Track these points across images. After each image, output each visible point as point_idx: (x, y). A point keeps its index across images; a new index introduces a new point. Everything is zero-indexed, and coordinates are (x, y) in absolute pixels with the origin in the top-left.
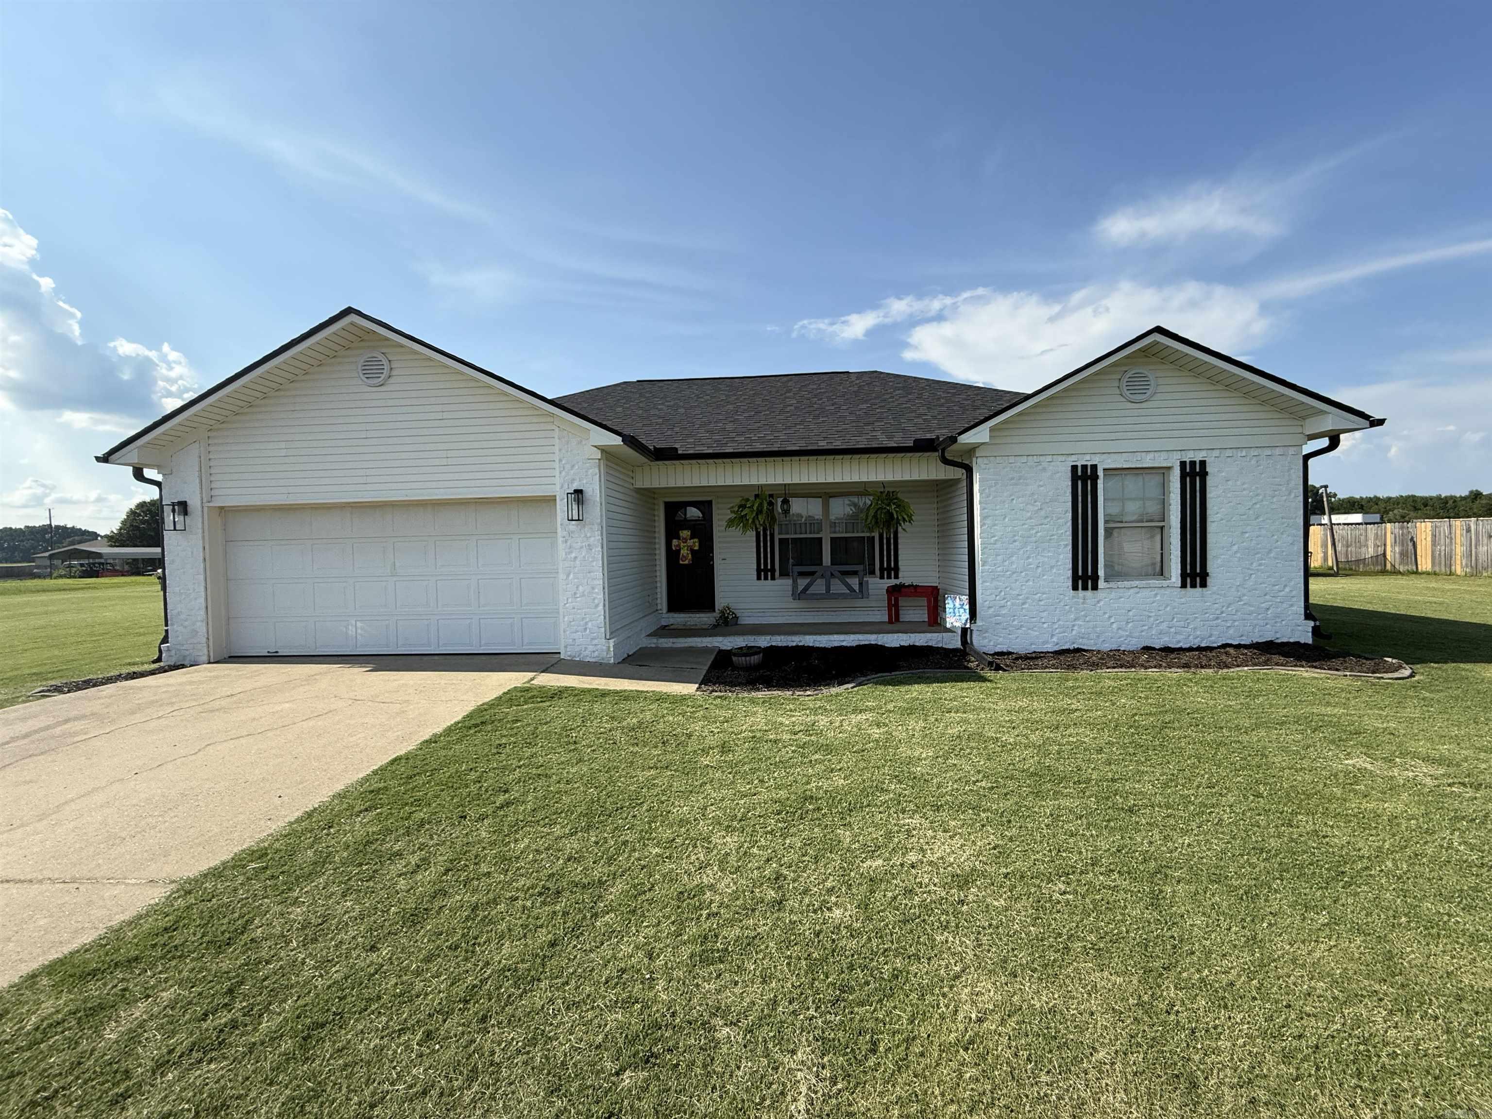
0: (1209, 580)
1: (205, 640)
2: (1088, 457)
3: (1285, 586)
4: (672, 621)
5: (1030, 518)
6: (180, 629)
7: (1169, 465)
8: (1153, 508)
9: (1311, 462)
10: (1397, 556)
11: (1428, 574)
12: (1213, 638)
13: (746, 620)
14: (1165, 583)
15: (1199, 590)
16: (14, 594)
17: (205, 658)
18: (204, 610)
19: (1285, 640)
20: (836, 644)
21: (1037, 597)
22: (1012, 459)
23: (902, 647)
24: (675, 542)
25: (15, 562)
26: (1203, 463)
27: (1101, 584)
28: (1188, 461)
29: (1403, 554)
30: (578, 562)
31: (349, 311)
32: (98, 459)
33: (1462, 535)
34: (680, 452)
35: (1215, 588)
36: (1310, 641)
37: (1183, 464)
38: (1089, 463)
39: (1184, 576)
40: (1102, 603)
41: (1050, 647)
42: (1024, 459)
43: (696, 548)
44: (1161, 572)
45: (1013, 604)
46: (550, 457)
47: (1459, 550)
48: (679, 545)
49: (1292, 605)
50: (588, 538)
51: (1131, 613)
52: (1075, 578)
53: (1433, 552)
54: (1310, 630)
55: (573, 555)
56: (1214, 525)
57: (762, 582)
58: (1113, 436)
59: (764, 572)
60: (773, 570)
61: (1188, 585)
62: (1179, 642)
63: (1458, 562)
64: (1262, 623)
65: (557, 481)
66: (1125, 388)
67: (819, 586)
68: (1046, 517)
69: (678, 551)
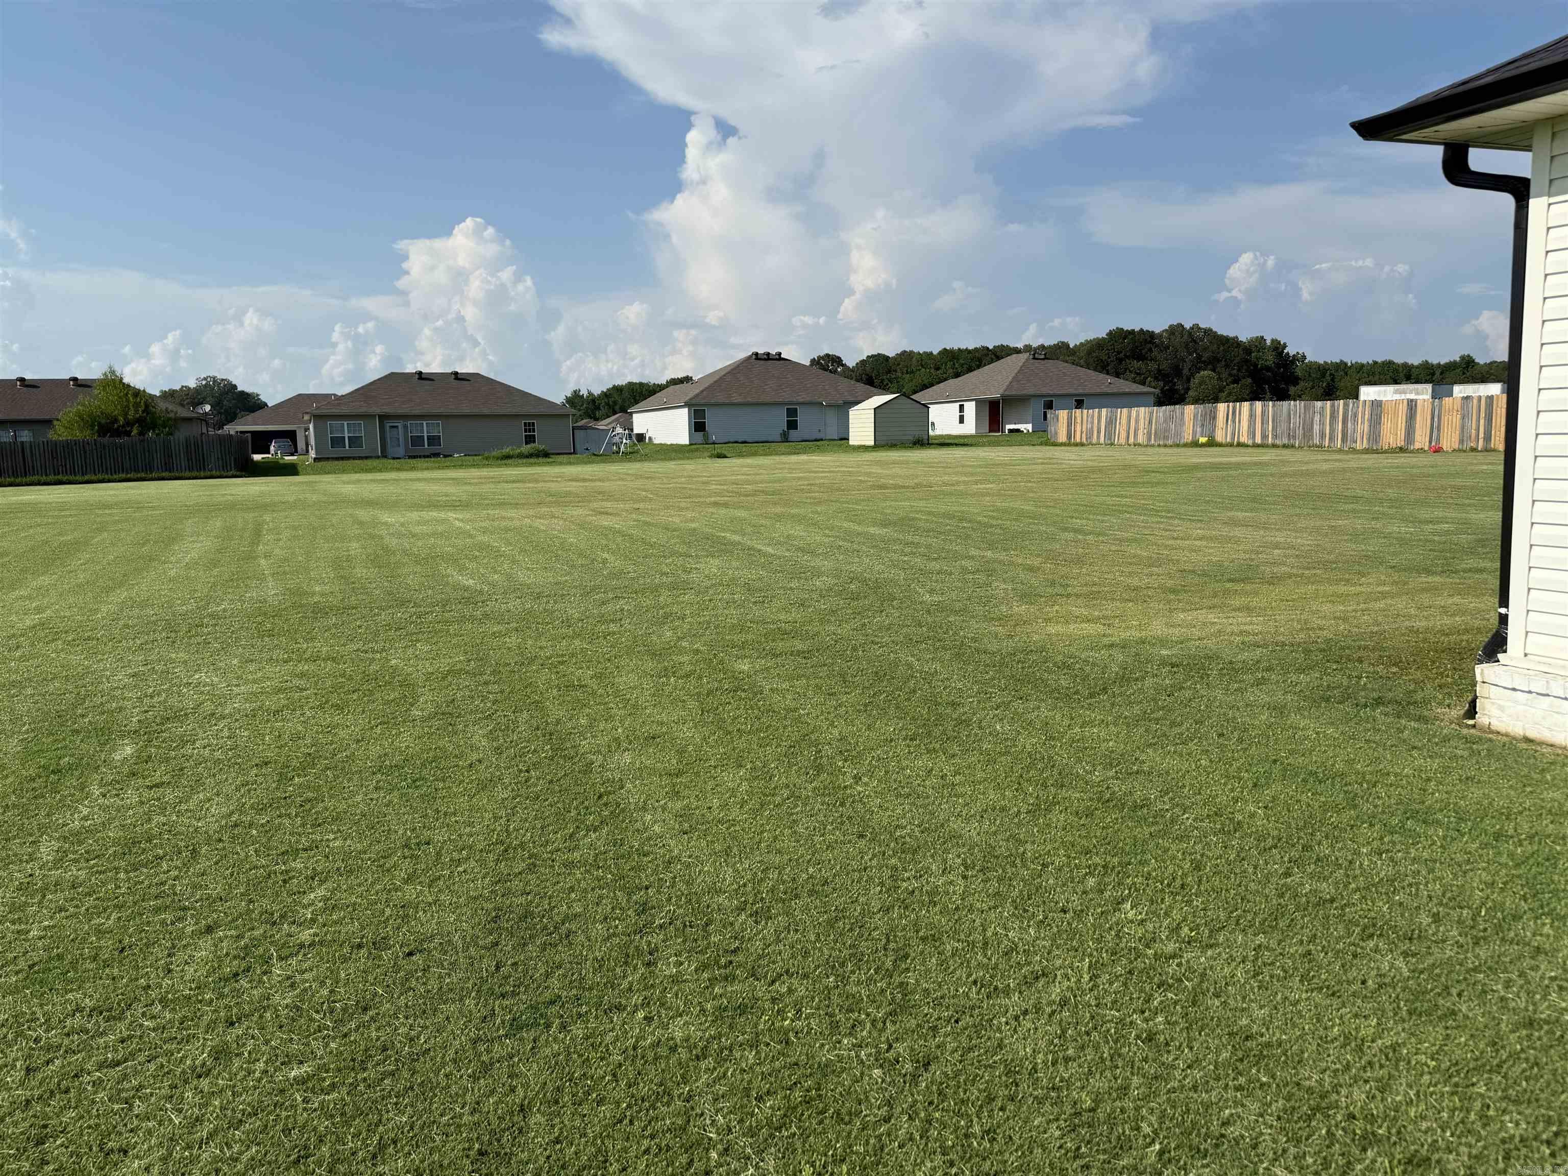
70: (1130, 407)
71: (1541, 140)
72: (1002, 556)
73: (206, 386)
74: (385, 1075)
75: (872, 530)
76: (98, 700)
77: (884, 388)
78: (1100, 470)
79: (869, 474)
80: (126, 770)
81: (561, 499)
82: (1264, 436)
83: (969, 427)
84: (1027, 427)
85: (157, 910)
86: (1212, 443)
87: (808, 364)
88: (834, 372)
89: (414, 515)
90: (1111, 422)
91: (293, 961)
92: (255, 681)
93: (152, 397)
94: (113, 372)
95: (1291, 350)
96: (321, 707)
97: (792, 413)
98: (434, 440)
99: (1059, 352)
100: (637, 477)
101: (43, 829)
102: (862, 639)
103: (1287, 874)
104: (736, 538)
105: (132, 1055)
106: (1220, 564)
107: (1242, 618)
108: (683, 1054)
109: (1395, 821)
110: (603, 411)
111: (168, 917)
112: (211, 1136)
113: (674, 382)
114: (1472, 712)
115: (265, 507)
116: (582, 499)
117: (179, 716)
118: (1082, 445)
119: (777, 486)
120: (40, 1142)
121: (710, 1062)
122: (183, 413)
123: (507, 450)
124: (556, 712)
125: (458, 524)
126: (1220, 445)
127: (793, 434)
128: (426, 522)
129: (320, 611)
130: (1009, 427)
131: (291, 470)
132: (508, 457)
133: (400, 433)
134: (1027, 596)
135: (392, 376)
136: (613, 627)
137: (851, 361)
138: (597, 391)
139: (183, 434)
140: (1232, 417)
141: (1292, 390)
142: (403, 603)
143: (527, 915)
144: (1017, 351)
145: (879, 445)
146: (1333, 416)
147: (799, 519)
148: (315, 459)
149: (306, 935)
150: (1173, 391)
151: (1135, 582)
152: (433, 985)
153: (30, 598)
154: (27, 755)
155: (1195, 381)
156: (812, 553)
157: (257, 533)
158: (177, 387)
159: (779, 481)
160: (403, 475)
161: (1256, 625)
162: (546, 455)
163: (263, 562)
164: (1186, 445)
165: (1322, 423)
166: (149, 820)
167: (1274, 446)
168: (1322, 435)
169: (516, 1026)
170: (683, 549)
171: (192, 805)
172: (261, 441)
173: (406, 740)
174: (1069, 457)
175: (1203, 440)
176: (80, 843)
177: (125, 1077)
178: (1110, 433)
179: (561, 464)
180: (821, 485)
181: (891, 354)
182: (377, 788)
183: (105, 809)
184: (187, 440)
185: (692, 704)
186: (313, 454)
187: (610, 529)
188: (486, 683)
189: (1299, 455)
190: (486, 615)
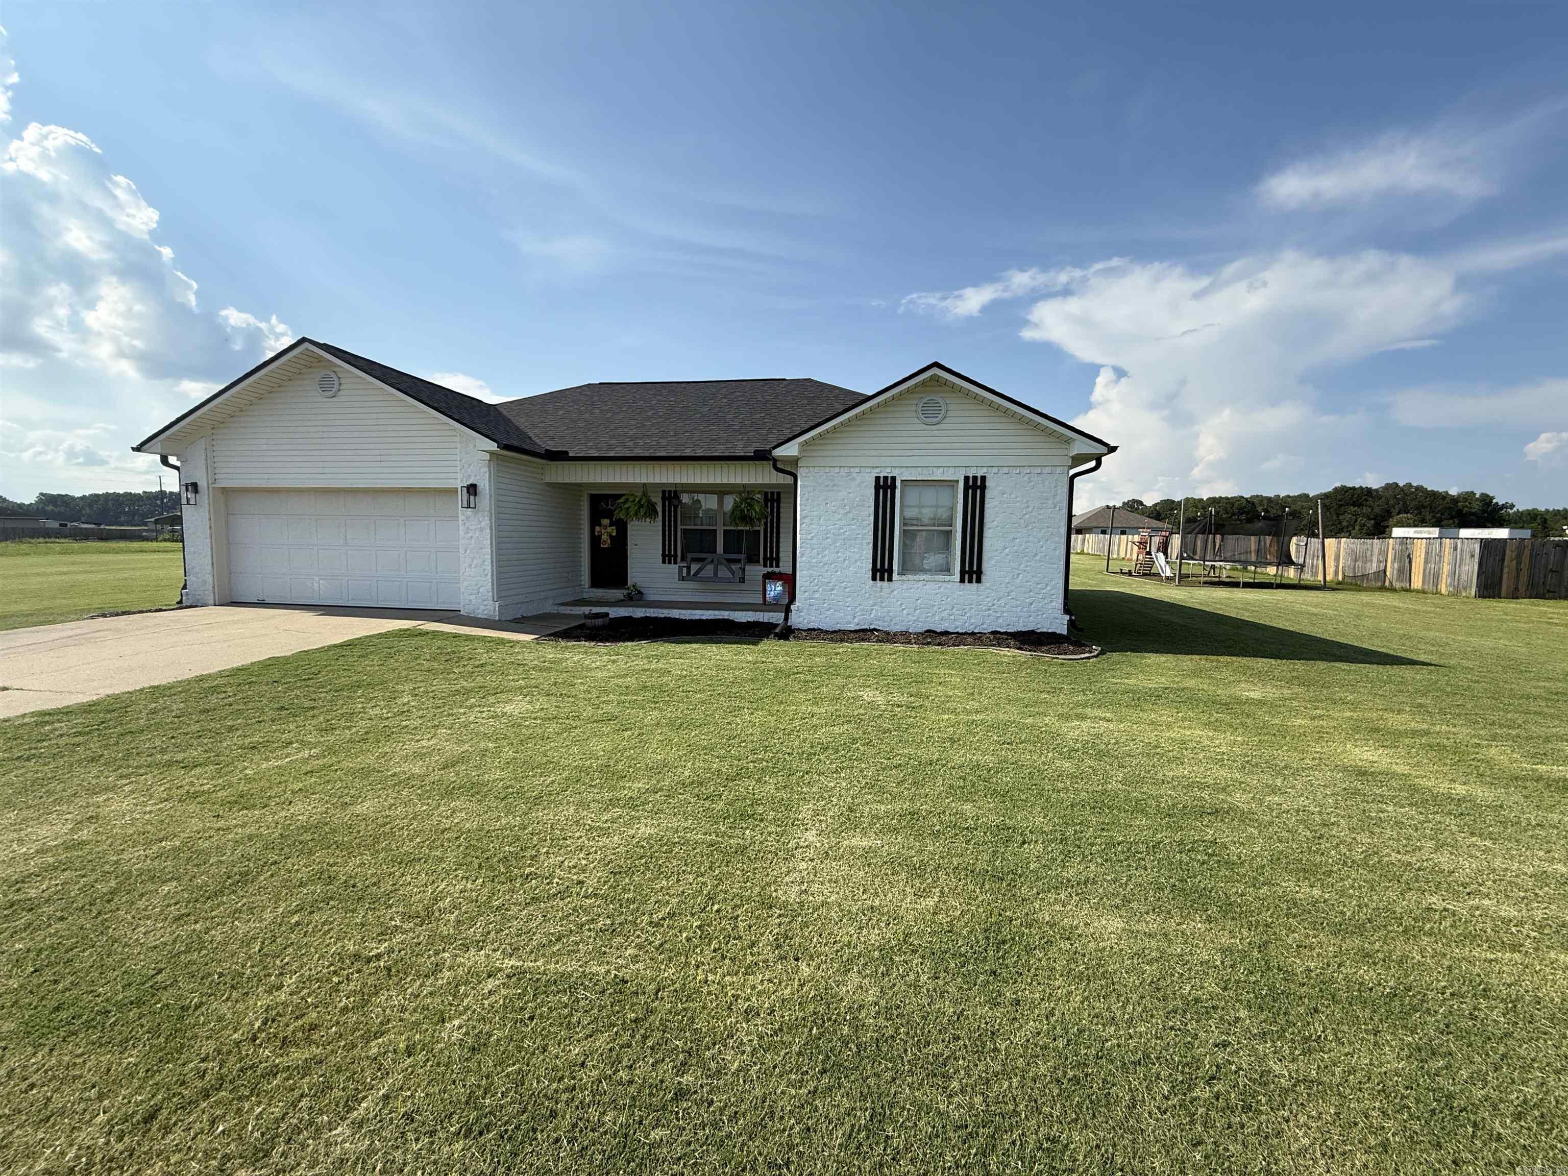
0: (983, 578)
1: (211, 588)
2: (889, 470)
3: (1047, 585)
4: (592, 595)
5: (840, 519)
6: (194, 579)
7: (955, 479)
8: (943, 514)
9: (1076, 480)
10: (1395, 572)
11: (1418, 591)
12: (985, 626)
13: (651, 597)
14: (947, 578)
15: (975, 585)
16: (117, 553)
17: (212, 602)
18: (210, 565)
19: (1045, 630)
20: (697, 617)
21: (843, 585)
22: (827, 470)
23: (749, 622)
24: (597, 528)
25: (134, 526)
26: (983, 478)
27: (895, 576)
28: (971, 476)
29: (1401, 571)
30: (473, 541)
31: (303, 340)
32: (133, 449)
33: (1449, 554)
34: (570, 455)
35: (988, 585)
36: (1065, 633)
37: (966, 478)
38: (890, 475)
39: (963, 572)
40: (896, 592)
41: (852, 627)
42: (837, 470)
43: (614, 534)
44: (947, 570)
45: (824, 590)
46: (454, 457)
47: (1446, 568)
48: (600, 531)
49: (1051, 602)
50: (480, 522)
51: (919, 602)
52: (874, 570)
53: (1425, 570)
54: (1066, 622)
55: (470, 535)
56: (991, 531)
57: (667, 565)
58: (910, 453)
59: (668, 557)
60: (675, 556)
61: (966, 581)
62: (957, 627)
63: (1444, 581)
64: (1025, 614)
65: (459, 476)
66: (920, 413)
67: (709, 570)
68: (854, 519)
69: (600, 536)
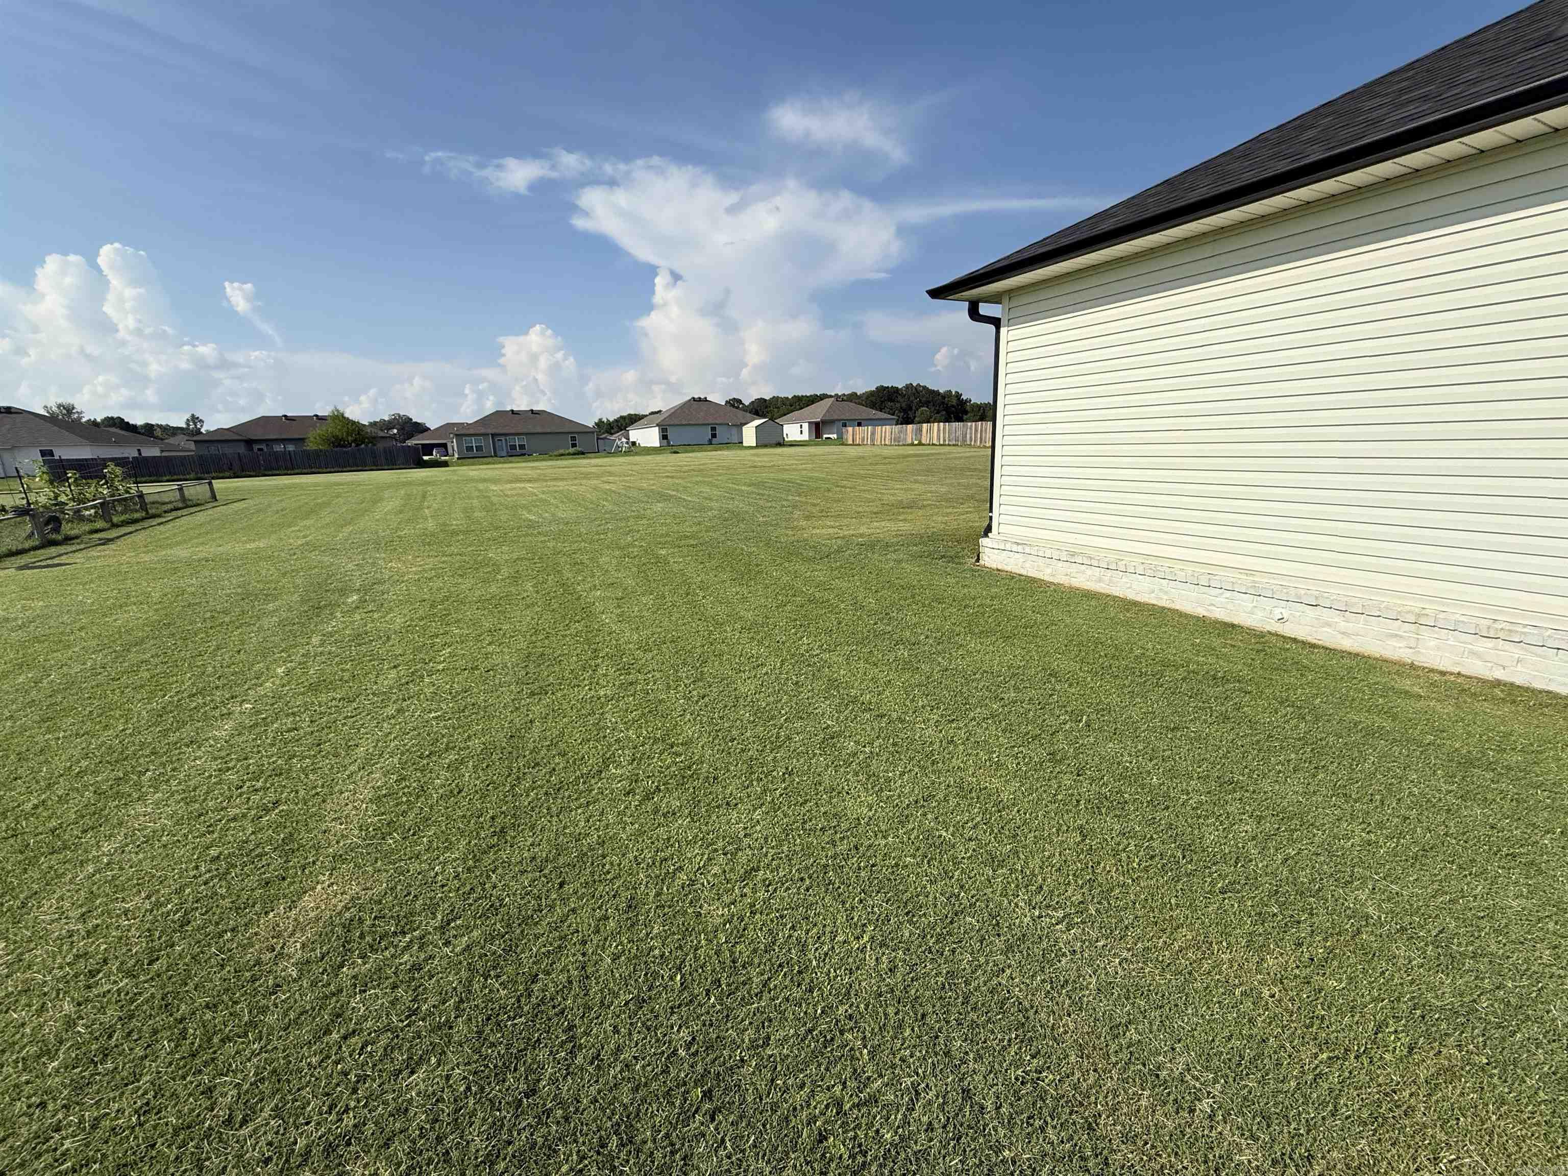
70: (882, 425)
71: (1005, 300)
72: (804, 499)
73: (395, 418)
74: (473, 713)
75: (743, 488)
76: (339, 577)
77: (762, 416)
78: (863, 458)
79: (749, 461)
80: (354, 606)
81: (587, 476)
82: (944, 440)
83: (805, 437)
84: (834, 436)
85: (371, 661)
86: (920, 444)
87: (723, 404)
88: (738, 408)
89: (508, 486)
90: (873, 434)
91: (434, 677)
92: (420, 566)
93: (364, 425)
94: (338, 411)
95: (964, 397)
96: (453, 576)
97: (713, 429)
98: (522, 447)
99: (853, 398)
100: (629, 464)
101: (313, 632)
102: (723, 538)
103: (875, 624)
104: (674, 493)
105: (360, 714)
106: (901, 501)
107: (901, 524)
108: (603, 700)
109: (927, 602)
110: (616, 430)
111: (376, 663)
112: (395, 738)
113: (652, 413)
114: (978, 560)
115: (428, 483)
116: (598, 476)
117: (380, 582)
118: (859, 445)
119: (702, 467)
120: (319, 745)
121: (614, 702)
122: (381, 434)
123: (562, 451)
124: (567, 574)
125: (531, 489)
126: (924, 445)
127: (714, 441)
128: (515, 489)
129: (455, 533)
130: (825, 436)
131: (445, 464)
132: (562, 455)
133: (503, 444)
134: (807, 518)
135: (497, 413)
136: (602, 537)
137: (747, 402)
138: (611, 419)
139: (380, 446)
140: (930, 430)
141: (965, 417)
142: (497, 528)
143: (542, 654)
144: (831, 396)
145: (757, 447)
146: (976, 430)
147: (709, 484)
148: (458, 459)
149: (440, 667)
150: (908, 418)
151: (860, 509)
152: (497, 681)
153: (299, 531)
154: (303, 601)
155: (918, 413)
156: (710, 499)
157: (424, 497)
158: (378, 420)
159: (703, 464)
160: (506, 465)
161: (905, 527)
162: (583, 453)
163: (426, 511)
164: (908, 445)
165: (971, 433)
166: (366, 626)
167: (949, 445)
168: (971, 441)
169: (533, 694)
170: (645, 499)
171: (387, 619)
172: (428, 449)
173: (493, 589)
174: (851, 451)
175: (916, 442)
176: (332, 636)
177: (357, 721)
178: (873, 440)
179: (590, 458)
180: (724, 466)
181: (767, 398)
182: (477, 609)
183: (344, 622)
184: (385, 448)
185: (634, 569)
186: (456, 456)
187: (610, 490)
188: (535, 563)
189: (959, 449)
190: (539, 533)
